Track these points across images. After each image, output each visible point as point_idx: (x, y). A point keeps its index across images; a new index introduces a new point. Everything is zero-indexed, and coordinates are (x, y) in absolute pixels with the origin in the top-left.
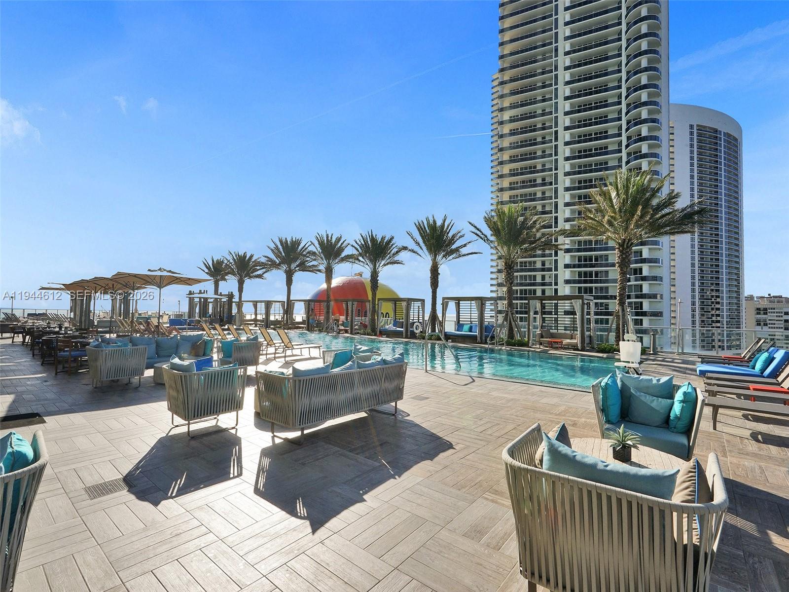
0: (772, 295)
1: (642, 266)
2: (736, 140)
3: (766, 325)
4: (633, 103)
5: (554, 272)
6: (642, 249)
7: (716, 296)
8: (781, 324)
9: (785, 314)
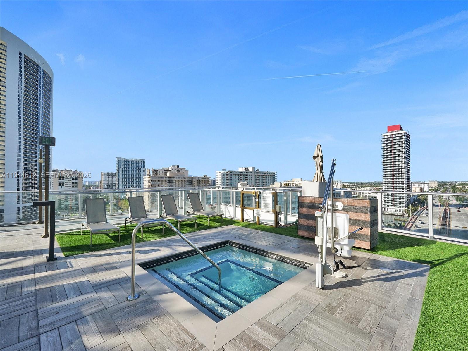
0: (67, 170)
2: (50, 77)
3: (63, 185)
7: (35, 168)
8: (70, 184)
9: (72, 179)
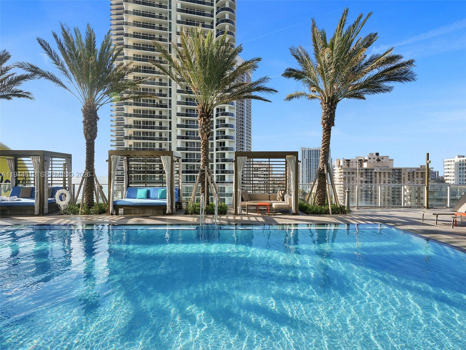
1: (225, 141)
4: (220, 30)
5: (168, 142)
6: (225, 130)
